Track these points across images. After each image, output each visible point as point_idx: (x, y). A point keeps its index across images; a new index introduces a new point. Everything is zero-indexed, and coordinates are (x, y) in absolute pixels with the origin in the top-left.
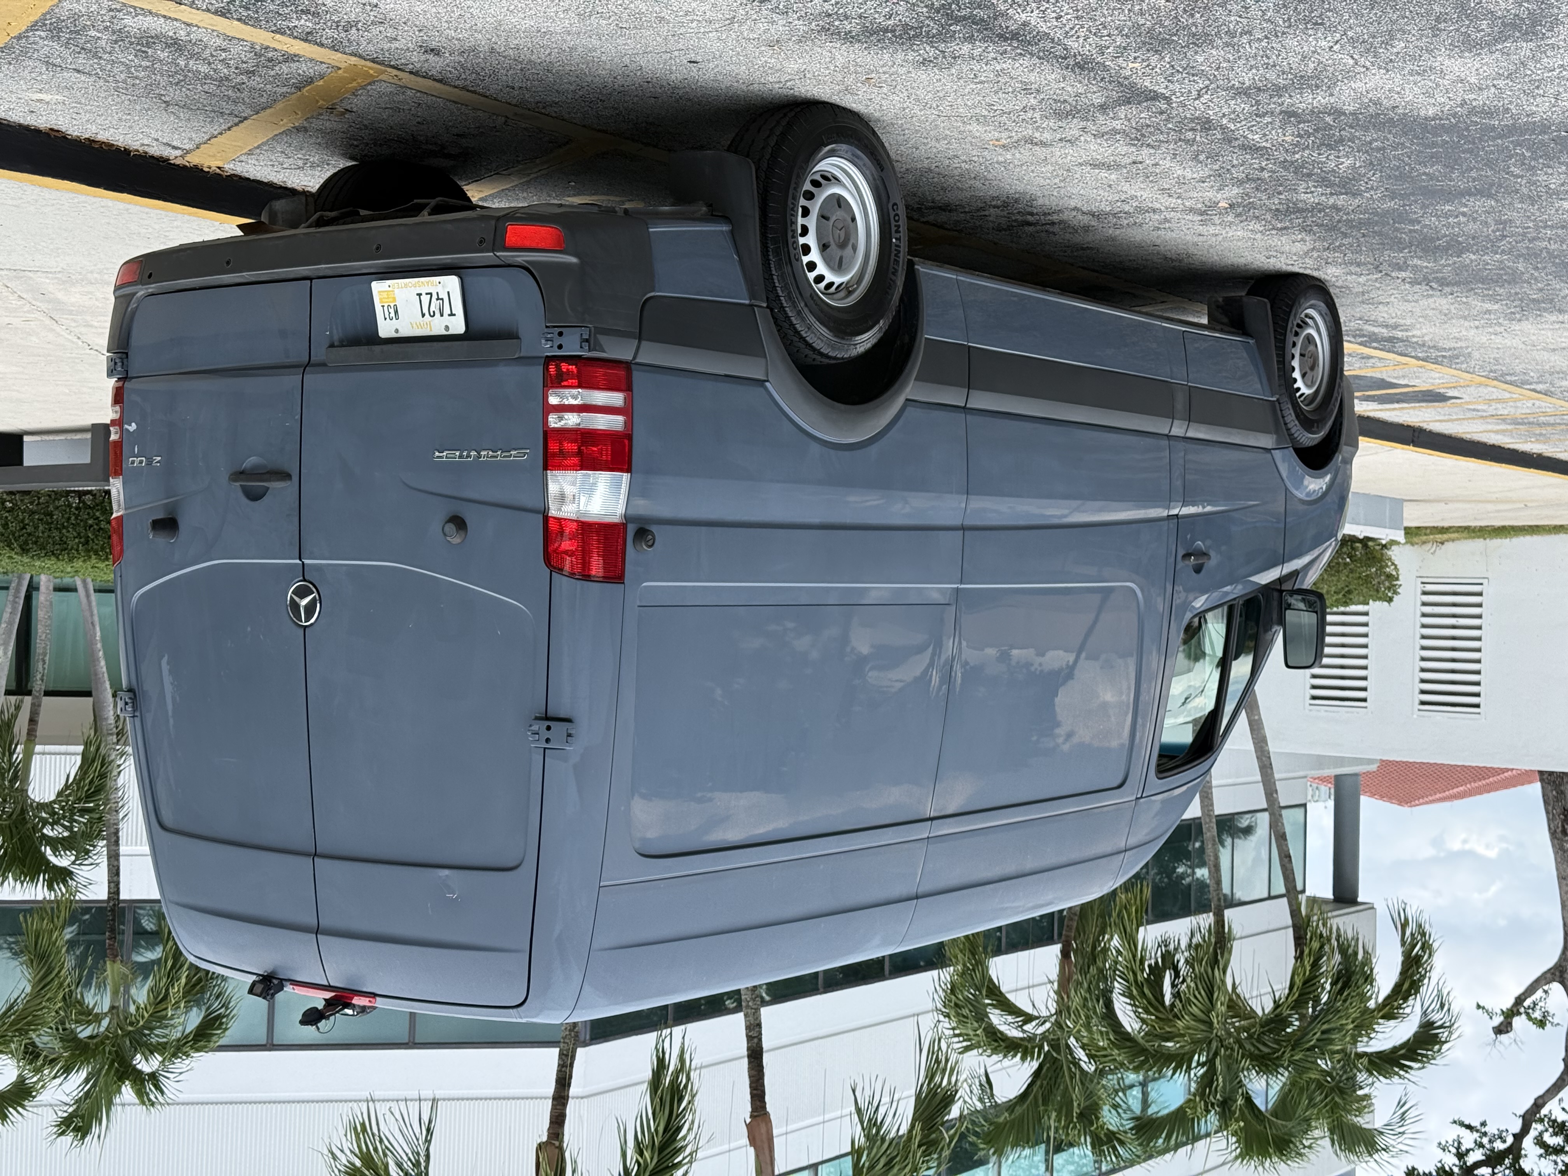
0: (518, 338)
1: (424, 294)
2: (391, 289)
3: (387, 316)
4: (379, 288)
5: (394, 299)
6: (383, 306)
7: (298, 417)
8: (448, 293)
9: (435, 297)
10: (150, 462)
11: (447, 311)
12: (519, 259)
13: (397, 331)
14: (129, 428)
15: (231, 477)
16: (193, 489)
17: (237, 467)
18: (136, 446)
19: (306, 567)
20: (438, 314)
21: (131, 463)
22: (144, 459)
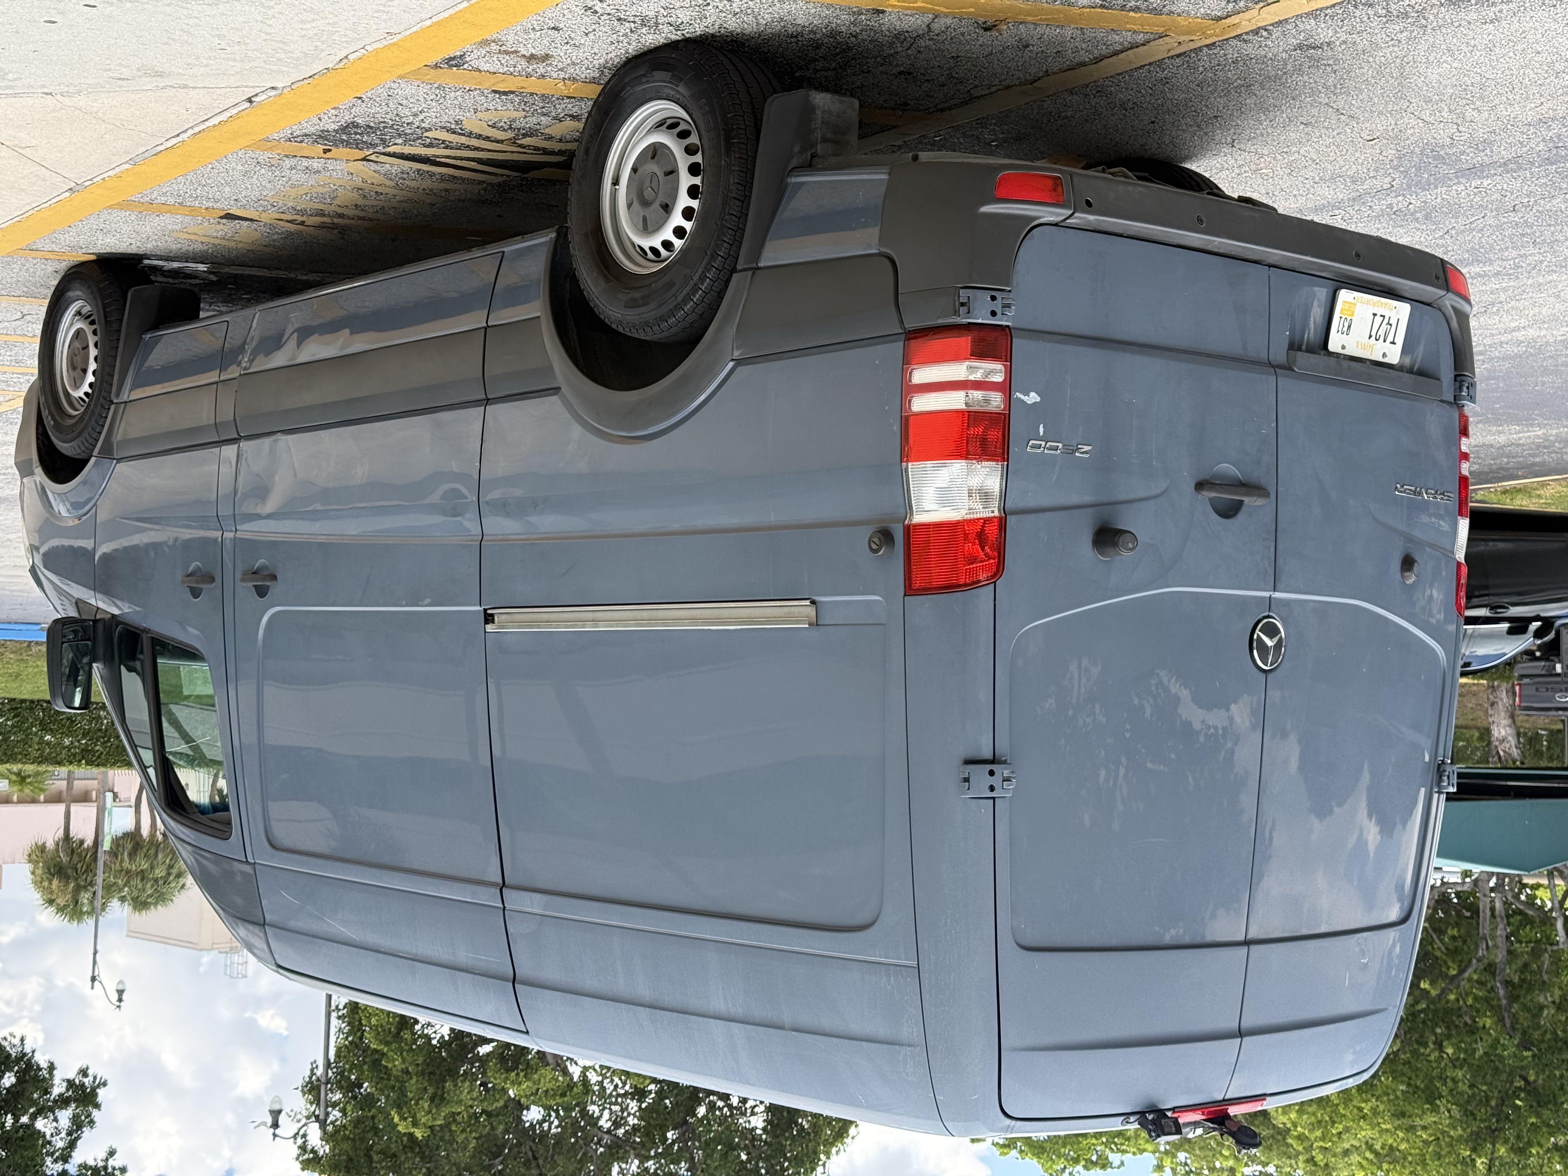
1: (1378, 316)
2: (1354, 301)
3: (1341, 327)
4: (1344, 297)
5: (1353, 314)
6: (1341, 317)
7: (1274, 425)
8: (1398, 321)
9: (1386, 320)
10: (1071, 451)
11: (1390, 338)
12: (1448, 303)
13: (1344, 347)
14: (1025, 398)
15: (1200, 486)
16: (1141, 494)
17: (1205, 475)
18: (1041, 426)
19: (1272, 601)
20: (1382, 339)
21: (1032, 447)
22: (1060, 445)
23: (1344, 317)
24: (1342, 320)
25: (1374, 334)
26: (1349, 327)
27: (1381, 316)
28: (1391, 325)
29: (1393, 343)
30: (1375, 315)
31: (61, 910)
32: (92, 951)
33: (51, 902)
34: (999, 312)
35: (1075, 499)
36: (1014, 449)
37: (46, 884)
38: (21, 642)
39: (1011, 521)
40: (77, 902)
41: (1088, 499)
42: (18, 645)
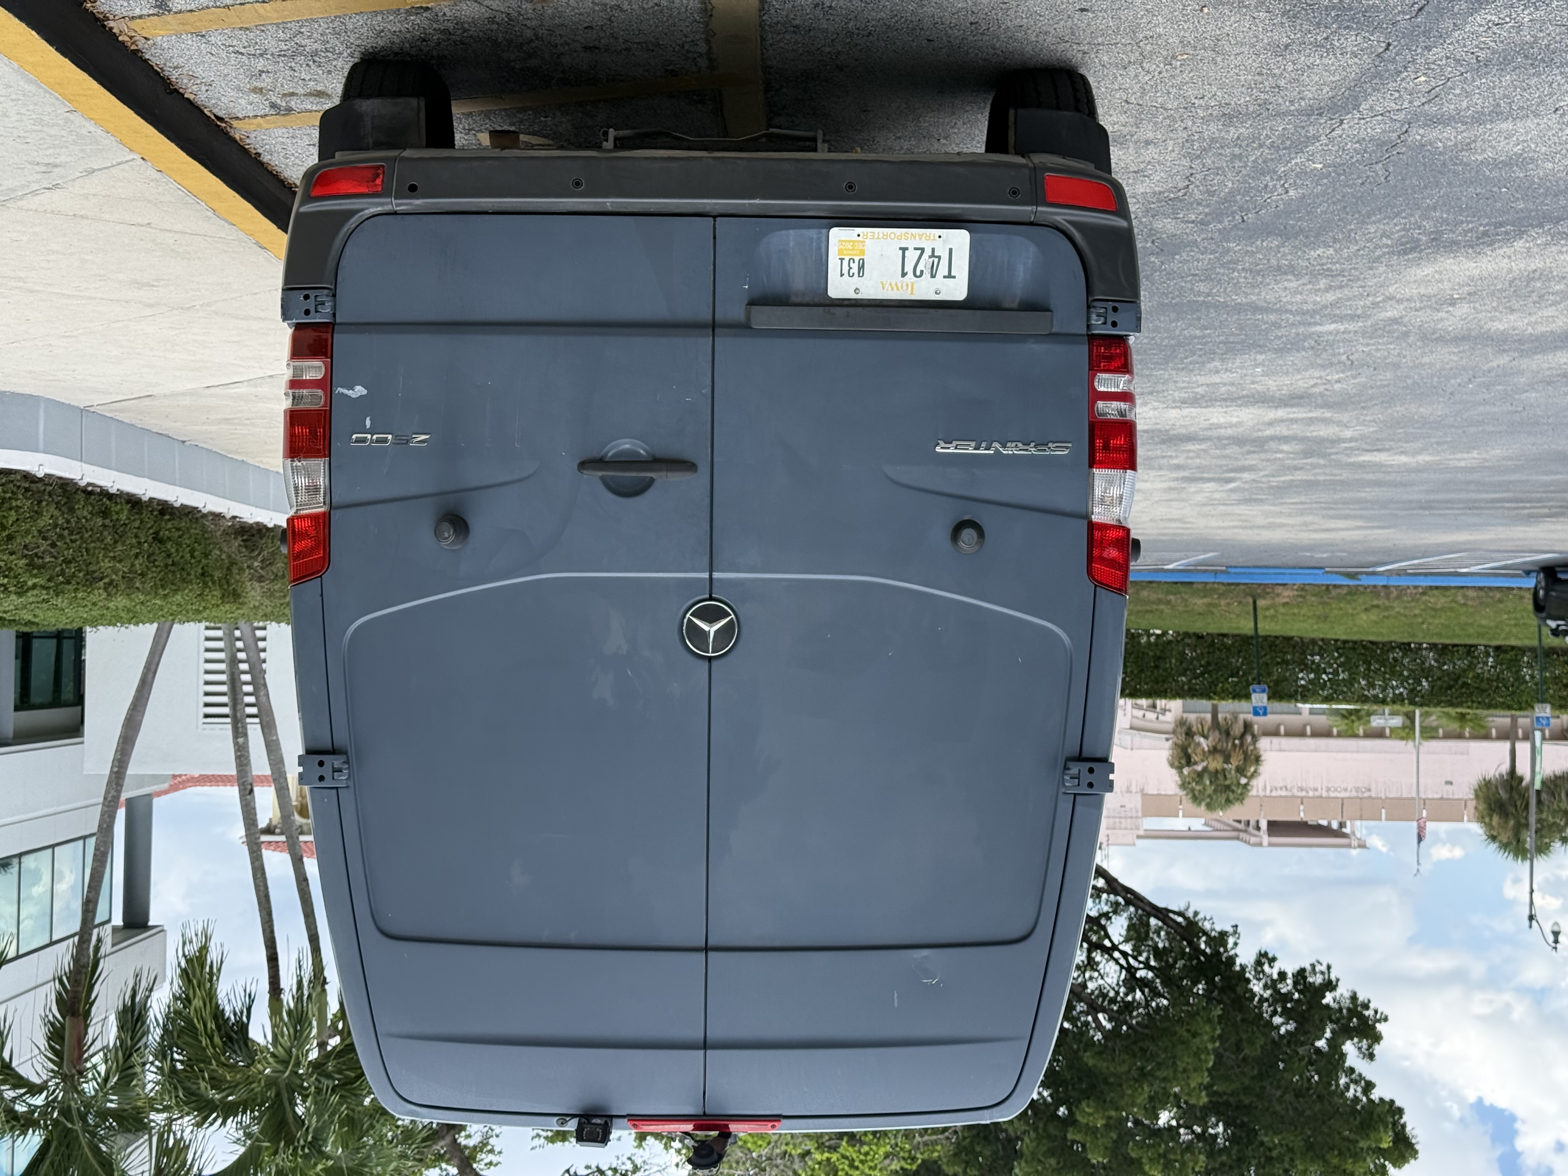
0: (1047, 310)
1: (911, 249)
2: (860, 238)
3: (845, 271)
4: (838, 236)
5: (863, 252)
6: (842, 260)
7: (707, 391)
8: (951, 250)
9: (928, 252)
10: (403, 441)
11: (943, 270)
12: (1059, 218)
13: (857, 290)
14: (350, 393)
15: (584, 465)
16: (500, 479)
17: (593, 452)
18: (368, 419)
19: (715, 583)
20: (927, 274)
21: (356, 442)
22: (390, 437)
23: (847, 258)
24: (845, 263)
25: (909, 268)
26: (861, 267)
27: (916, 249)
28: (939, 258)
29: (950, 276)
30: (904, 250)
31: (1505, 846)
32: (1528, 889)
33: (1493, 838)
34: (312, 310)
35: (414, 490)
36: (336, 444)
37: (1487, 820)
38: (1318, 586)
39: (336, 516)
40: (1519, 841)
41: (430, 489)
42: (1317, 589)
